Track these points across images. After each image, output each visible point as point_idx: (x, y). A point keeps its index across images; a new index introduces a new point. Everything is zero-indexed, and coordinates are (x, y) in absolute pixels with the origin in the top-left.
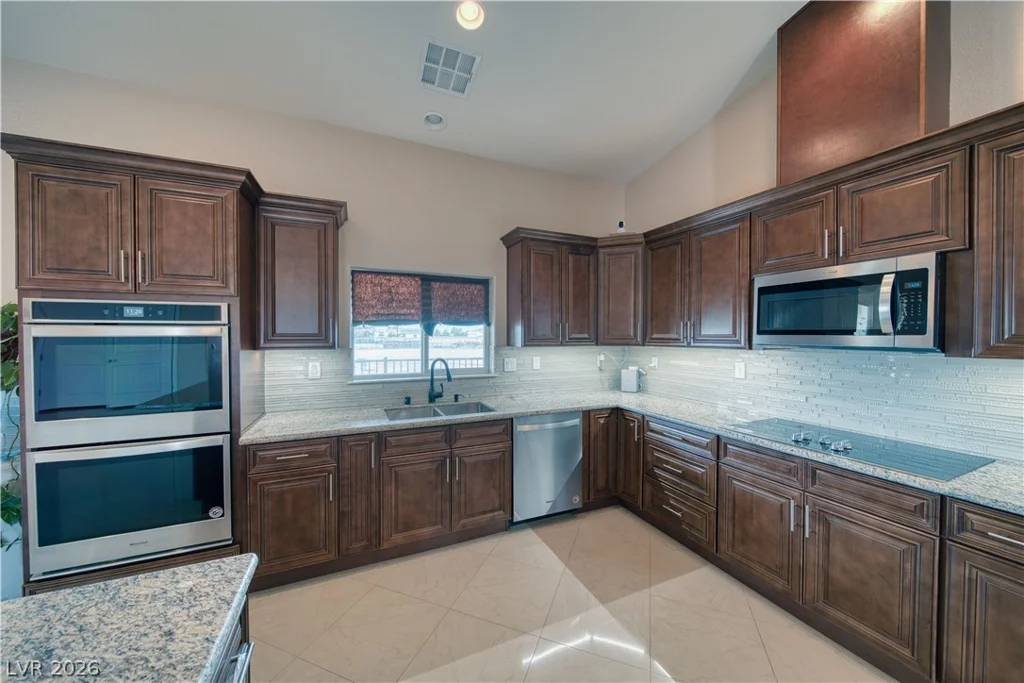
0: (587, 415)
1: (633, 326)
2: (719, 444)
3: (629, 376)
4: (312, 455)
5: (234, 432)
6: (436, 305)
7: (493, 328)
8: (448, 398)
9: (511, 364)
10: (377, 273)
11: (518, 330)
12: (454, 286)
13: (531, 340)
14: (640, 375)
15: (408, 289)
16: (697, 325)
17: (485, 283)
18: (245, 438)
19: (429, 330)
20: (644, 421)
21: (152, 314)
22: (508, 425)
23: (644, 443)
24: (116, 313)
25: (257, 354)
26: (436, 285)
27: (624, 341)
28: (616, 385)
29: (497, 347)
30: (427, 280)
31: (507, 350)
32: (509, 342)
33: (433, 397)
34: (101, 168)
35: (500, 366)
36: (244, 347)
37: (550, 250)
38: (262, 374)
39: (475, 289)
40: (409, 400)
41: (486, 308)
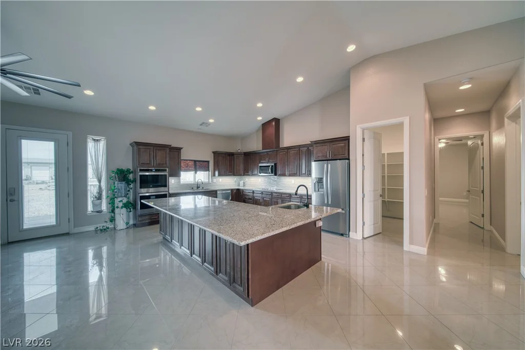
0: (232, 190)
1: (242, 172)
2: (253, 192)
3: (241, 183)
6: (197, 167)
7: (210, 172)
8: (201, 188)
9: (215, 180)
11: (217, 173)
12: (201, 163)
13: (219, 175)
14: (244, 183)
15: (191, 163)
16: (252, 172)
17: (208, 162)
19: (196, 173)
20: (243, 190)
21: (157, 171)
22: (216, 191)
23: (243, 194)
24: (151, 171)
25: (171, 178)
26: (197, 162)
27: (240, 175)
28: (239, 186)
29: (211, 177)
30: (195, 161)
31: (213, 177)
32: (214, 175)
33: (198, 187)
34: (149, 146)
35: (212, 181)
36: (169, 176)
37: (224, 155)
39: (205, 163)
40: (193, 188)
41: (209, 168)
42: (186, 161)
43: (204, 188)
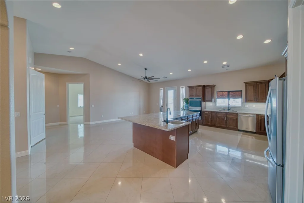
4: (209, 113)
5: (202, 109)
6: (230, 96)
7: (242, 99)
8: (231, 110)
9: (246, 106)
10: (220, 92)
12: (234, 92)
15: (226, 93)
17: (241, 91)
18: (202, 110)
19: (229, 100)
21: (196, 99)
22: (238, 114)
24: (194, 99)
25: (205, 102)
26: (230, 92)
29: (243, 102)
30: (229, 92)
33: (228, 110)
34: (193, 87)
36: (203, 101)
38: (205, 105)
40: (224, 110)
41: (242, 95)
42: (221, 92)
43: (234, 111)
